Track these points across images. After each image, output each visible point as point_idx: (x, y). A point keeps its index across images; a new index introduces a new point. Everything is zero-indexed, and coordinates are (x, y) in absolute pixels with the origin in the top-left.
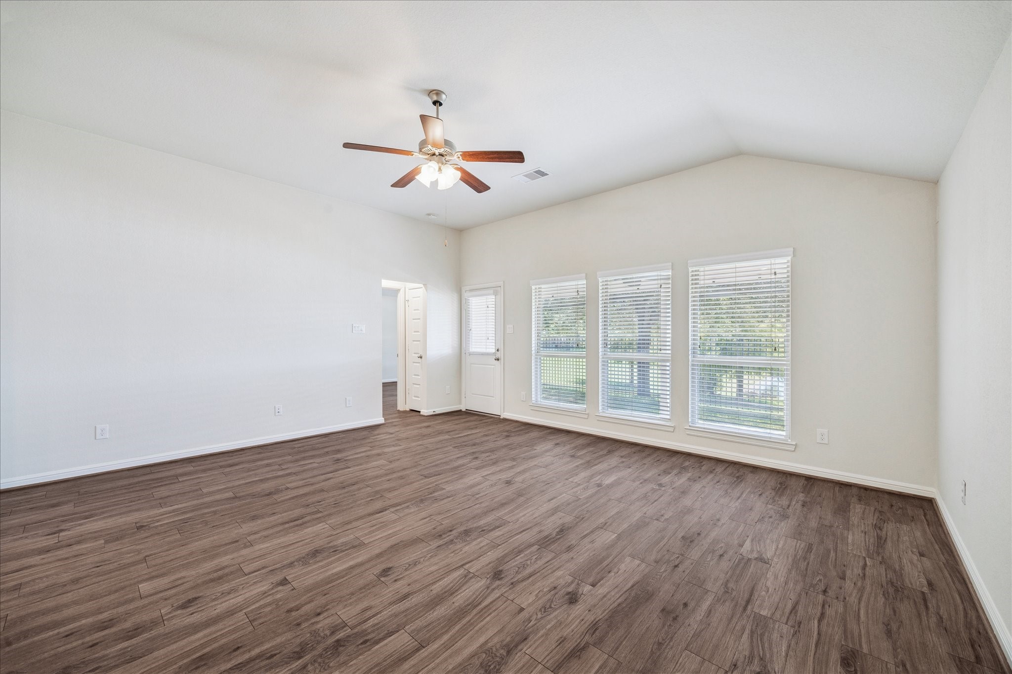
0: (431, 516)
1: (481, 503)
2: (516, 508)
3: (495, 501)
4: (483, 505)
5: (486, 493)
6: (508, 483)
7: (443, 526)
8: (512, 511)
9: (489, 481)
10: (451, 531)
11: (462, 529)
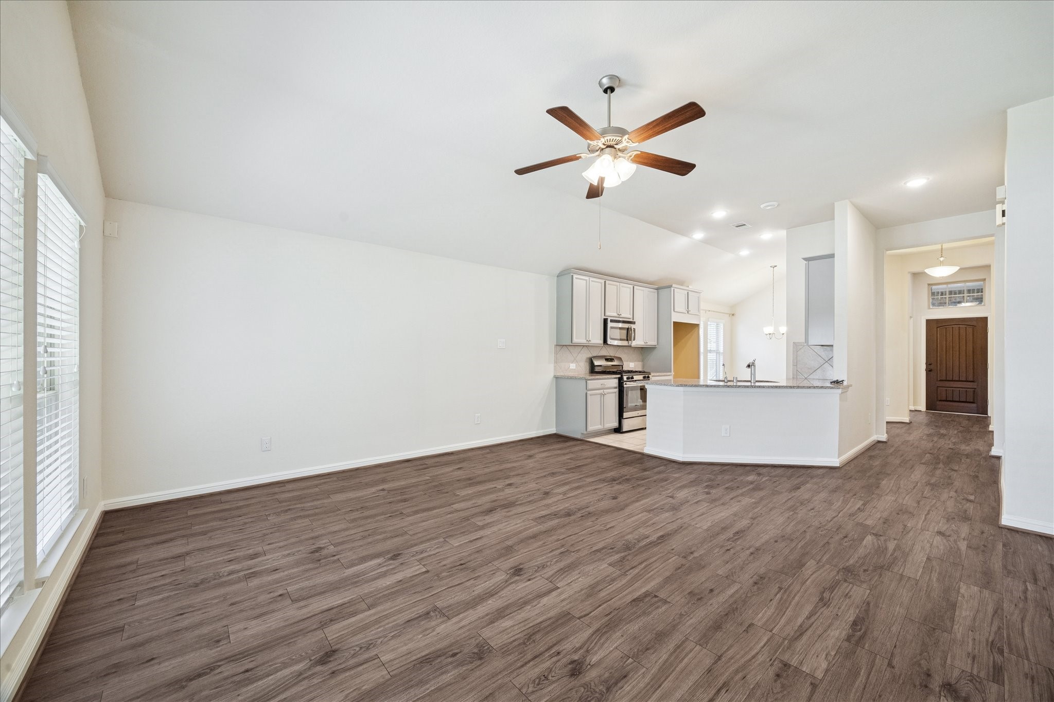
0: (607, 530)
1: (558, 540)
2: (520, 532)
3: (542, 542)
4: (555, 538)
5: (552, 554)
6: (518, 571)
7: (591, 520)
8: (525, 530)
9: (546, 576)
10: (582, 516)
11: (572, 518)
